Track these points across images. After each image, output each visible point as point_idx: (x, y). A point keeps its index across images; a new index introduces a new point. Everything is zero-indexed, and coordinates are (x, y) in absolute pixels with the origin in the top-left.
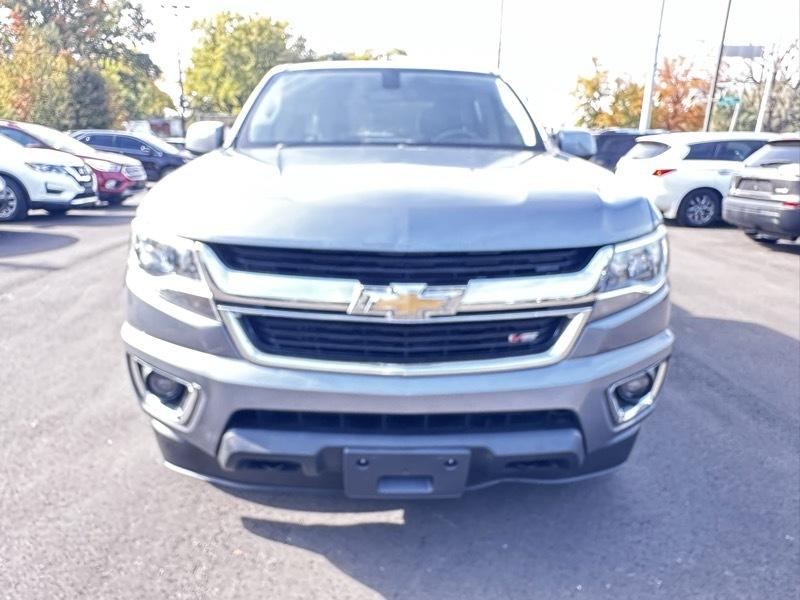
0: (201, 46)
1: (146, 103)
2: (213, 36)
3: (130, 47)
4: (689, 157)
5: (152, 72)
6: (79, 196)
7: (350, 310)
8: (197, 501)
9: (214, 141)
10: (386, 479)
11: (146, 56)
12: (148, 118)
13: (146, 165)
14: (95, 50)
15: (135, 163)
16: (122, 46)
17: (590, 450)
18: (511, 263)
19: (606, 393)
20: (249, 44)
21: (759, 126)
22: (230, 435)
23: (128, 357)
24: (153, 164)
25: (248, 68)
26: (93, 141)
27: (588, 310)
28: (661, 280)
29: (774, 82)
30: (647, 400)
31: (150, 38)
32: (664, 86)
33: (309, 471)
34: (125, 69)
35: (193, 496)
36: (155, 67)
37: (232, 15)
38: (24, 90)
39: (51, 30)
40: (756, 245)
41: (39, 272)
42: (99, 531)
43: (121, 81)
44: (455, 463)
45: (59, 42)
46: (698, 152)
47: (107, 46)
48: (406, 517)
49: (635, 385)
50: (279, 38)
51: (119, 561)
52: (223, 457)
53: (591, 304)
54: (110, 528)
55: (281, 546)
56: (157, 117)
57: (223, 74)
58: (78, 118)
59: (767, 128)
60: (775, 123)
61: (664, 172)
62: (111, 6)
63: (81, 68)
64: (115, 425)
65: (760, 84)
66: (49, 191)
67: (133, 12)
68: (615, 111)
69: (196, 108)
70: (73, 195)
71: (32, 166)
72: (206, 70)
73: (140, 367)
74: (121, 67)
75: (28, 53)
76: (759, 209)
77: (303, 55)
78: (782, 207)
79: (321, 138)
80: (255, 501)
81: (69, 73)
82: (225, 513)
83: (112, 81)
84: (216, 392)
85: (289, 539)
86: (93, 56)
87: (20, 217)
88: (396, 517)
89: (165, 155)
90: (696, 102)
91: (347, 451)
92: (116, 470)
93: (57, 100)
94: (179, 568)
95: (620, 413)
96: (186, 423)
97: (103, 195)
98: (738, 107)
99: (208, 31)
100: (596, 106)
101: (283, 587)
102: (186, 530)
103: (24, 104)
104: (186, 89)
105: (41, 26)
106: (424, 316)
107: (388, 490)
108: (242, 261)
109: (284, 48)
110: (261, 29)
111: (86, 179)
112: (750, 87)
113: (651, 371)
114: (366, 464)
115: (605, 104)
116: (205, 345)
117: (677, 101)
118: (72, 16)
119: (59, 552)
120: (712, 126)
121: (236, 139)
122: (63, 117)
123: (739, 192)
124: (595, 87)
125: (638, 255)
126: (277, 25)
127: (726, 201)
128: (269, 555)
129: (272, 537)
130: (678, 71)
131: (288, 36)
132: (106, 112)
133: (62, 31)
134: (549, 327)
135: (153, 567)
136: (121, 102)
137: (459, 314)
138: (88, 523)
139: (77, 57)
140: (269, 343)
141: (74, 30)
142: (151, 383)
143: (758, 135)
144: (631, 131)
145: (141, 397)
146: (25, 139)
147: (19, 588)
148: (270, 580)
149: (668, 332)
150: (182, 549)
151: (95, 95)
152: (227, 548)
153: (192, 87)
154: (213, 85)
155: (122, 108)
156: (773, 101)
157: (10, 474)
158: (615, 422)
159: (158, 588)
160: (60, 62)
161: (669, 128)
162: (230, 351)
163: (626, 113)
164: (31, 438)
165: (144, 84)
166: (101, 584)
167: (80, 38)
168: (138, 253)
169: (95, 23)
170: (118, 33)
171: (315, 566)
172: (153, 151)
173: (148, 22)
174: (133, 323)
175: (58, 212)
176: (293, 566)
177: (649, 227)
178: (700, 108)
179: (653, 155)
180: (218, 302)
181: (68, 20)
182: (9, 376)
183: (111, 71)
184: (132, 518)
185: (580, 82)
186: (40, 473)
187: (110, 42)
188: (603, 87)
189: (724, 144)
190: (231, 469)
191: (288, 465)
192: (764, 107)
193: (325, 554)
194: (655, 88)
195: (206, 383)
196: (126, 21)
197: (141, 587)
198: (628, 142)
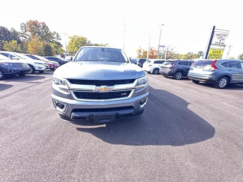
0: (70, 41)
1: (60, 51)
2: (73, 40)
3: (56, 41)
4: (154, 63)
5: (61, 46)
6: (45, 69)
7: (94, 90)
8: (68, 126)
9: (70, 60)
10: (101, 119)
11: (59, 43)
12: (60, 54)
13: (59, 63)
14: (49, 41)
15: (57, 63)
16: (55, 41)
17: (136, 112)
18: (121, 82)
19: (138, 103)
20: (80, 41)
21: (165, 58)
22: (72, 113)
23: (53, 100)
24: (61, 63)
25: (79, 46)
26: (48, 59)
27: (134, 89)
28: (146, 84)
29: (167, 51)
30: (145, 103)
31: (60, 39)
32: (151, 51)
33: (88, 119)
34: (55, 45)
35: (67, 125)
36: (61, 45)
37: (76, 36)
38: (34, 48)
39: (40, 37)
40: (165, 77)
41: (37, 84)
42: (48, 133)
43: (54, 47)
44: (113, 116)
45: (41, 39)
46: (156, 62)
47: (52, 41)
48: (106, 125)
49: (143, 101)
50: (85, 41)
51: (52, 138)
52: (71, 117)
53: (135, 88)
54: (50, 132)
55: (84, 132)
56: (62, 54)
57: (75, 47)
58: (46, 54)
59: (166, 59)
60: (168, 58)
61: (150, 66)
62: (52, 33)
63: (46, 45)
64: (52, 112)
65: (165, 52)
66: (39, 68)
67: (56, 34)
68: (143, 55)
69: (69, 53)
70: (44, 69)
71: (35, 63)
72: (72, 46)
73: (55, 102)
74: (54, 44)
75: (35, 41)
76: (165, 72)
77: (90, 44)
78: (168, 71)
79: (91, 60)
80: (79, 125)
81: (44, 45)
82: (73, 127)
83: (53, 47)
84: (69, 106)
85: (85, 131)
86: (48, 42)
87: (33, 73)
88: (105, 126)
89: (63, 61)
90: (156, 54)
91: (94, 115)
92: (52, 121)
93: (41, 50)
94: (64, 138)
95: (140, 106)
96: (64, 112)
97: (51, 69)
98: (162, 55)
99: (72, 39)
100: (140, 54)
101: (84, 140)
102: (65, 131)
103: (34, 51)
104: (67, 49)
105: (38, 36)
106: (107, 91)
107: (101, 121)
108: (74, 82)
109: (86, 42)
110: (82, 39)
111: (47, 66)
112: (164, 52)
113: (145, 99)
114: (98, 117)
115: (141, 54)
116: (67, 97)
117: (153, 54)
118: (44, 34)
119: (40, 137)
120: (158, 58)
121: (74, 59)
122: (43, 54)
123: (162, 69)
124: (140, 51)
125: (143, 80)
126: (85, 38)
127: (160, 70)
128: (81, 134)
129: (82, 131)
130: (153, 49)
131: (87, 40)
132: (51, 53)
133: (42, 37)
134: (128, 92)
135: (59, 139)
136: (55, 51)
137: (113, 91)
138: (46, 131)
139: (45, 42)
140: (79, 97)
141: (45, 37)
142: (58, 104)
143: (165, 60)
144: (145, 59)
145: (56, 107)
146: (34, 58)
147: (31, 145)
148: (81, 139)
149: (148, 92)
150: (65, 135)
151: (49, 49)
152: (73, 134)
153: (69, 49)
154: (73, 49)
155: (55, 52)
156: (167, 54)
157: (30, 123)
158: (140, 107)
159: (60, 142)
160: (42, 43)
161: (152, 58)
162: (72, 98)
163: (145, 55)
164: (34, 116)
165: (59, 48)
166: (48, 143)
167: (46, 39)
168: (54, 81)
169: (49, 36)
170: (54, 38)
171: (90, 135)
172: (61, 60)
173: (60, 36)
174: (53, 94)
175: (41, 72)
176: (86, 136)
177: (144, 75)
178: (156, 55)
179: (148, 63)
180: (69, 90)
181: (43, 35)
182: (30, 104)
183: (52, 45)
184: (55, 130)
185: (138, 50)
186: (36, 122)
187: (52, 40)
188: (141, 51)
189: (159, 61)
190: (73, 120)
191: (84, 118)
192: (166, 55)
193: (91, 133)
194: (149, 52)
195: (68, 104)
196: (55, 36)
197: (56, 142)
198: (145, 61)
